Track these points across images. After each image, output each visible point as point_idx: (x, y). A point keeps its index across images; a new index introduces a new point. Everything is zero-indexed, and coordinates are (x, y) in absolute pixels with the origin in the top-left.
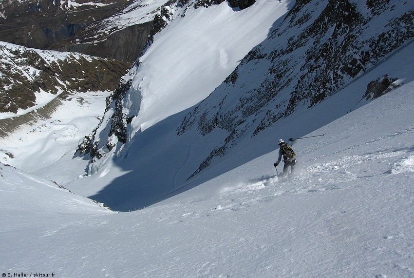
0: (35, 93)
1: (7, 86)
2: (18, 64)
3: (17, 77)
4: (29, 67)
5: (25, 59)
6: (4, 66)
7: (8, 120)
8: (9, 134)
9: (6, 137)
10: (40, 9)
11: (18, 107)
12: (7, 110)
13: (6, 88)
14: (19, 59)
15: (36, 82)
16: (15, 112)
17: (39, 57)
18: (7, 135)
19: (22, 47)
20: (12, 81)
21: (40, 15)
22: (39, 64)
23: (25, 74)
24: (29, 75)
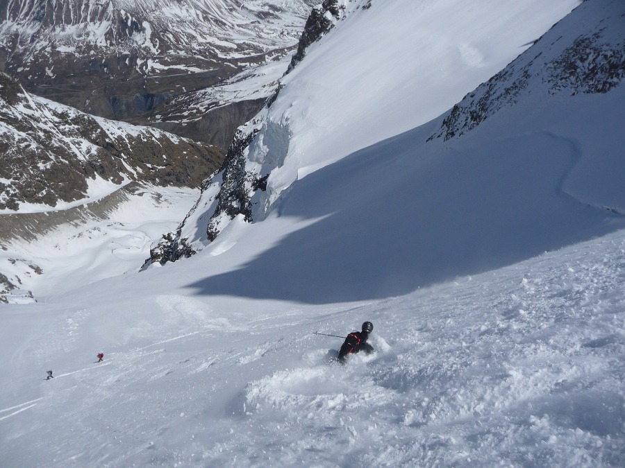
0: (86, 179)
1: (44, 163)
2: (64, 133)
3: (60, 151)
4: (82, 140)
5: (76, 127)
6: (41, 134)
7: (39, 215)
8: (39, 236)
9: (33, 241)
10: (105, 69)
11: (58, 197)
12: (39, 201)
13: (41, 166)
14: (67, 126)
15: (90, 163)
16: (53, 204)
17: (98, 127)
18: (35, 237)
19: (73, 109)
20: (52, 157)
21: (107, 76)
22: (97, 138)
23: (74, 149)
24: (80, 152)
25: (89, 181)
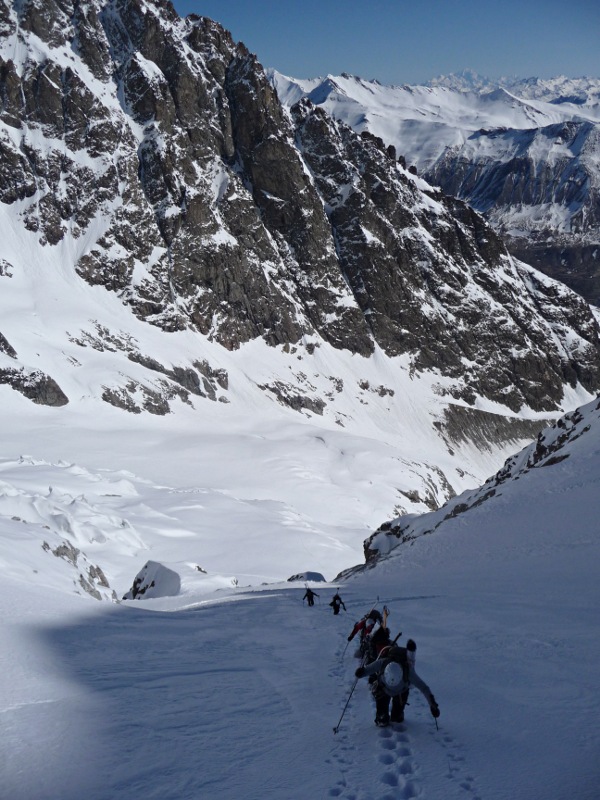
0: (563, 385)
1: (518, 349)
2: (548, 316)
3: (538, 339)
4: (568, 329)
5: (564, 309)
6: (521, 310)
7: (499, 418)
8: (494, 446)
9: (487, 453)
11: (524, 401)
12: (502, 399)
13: (514, 352)
14: (552, 306)
15: (573, 364)
16: (516, 409)
17: (591, 316)
18: (489, 447)
19: (564, 285)
20: (529, 343)
22: (590, 329)
23: (555, 339)
24: (562, 345)
25: (567, 387)
